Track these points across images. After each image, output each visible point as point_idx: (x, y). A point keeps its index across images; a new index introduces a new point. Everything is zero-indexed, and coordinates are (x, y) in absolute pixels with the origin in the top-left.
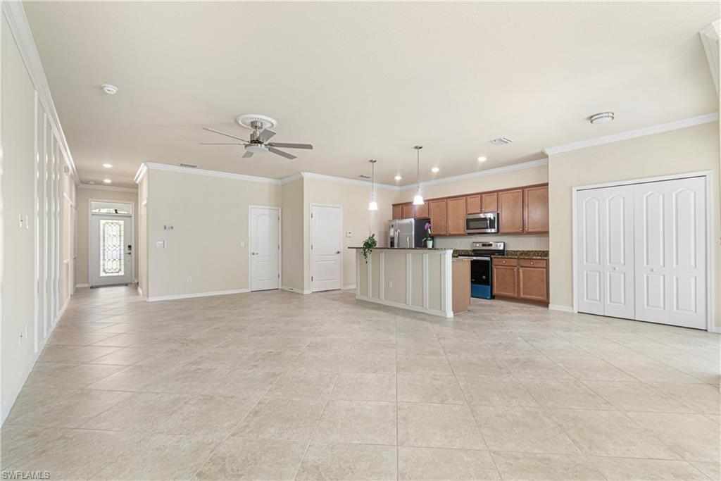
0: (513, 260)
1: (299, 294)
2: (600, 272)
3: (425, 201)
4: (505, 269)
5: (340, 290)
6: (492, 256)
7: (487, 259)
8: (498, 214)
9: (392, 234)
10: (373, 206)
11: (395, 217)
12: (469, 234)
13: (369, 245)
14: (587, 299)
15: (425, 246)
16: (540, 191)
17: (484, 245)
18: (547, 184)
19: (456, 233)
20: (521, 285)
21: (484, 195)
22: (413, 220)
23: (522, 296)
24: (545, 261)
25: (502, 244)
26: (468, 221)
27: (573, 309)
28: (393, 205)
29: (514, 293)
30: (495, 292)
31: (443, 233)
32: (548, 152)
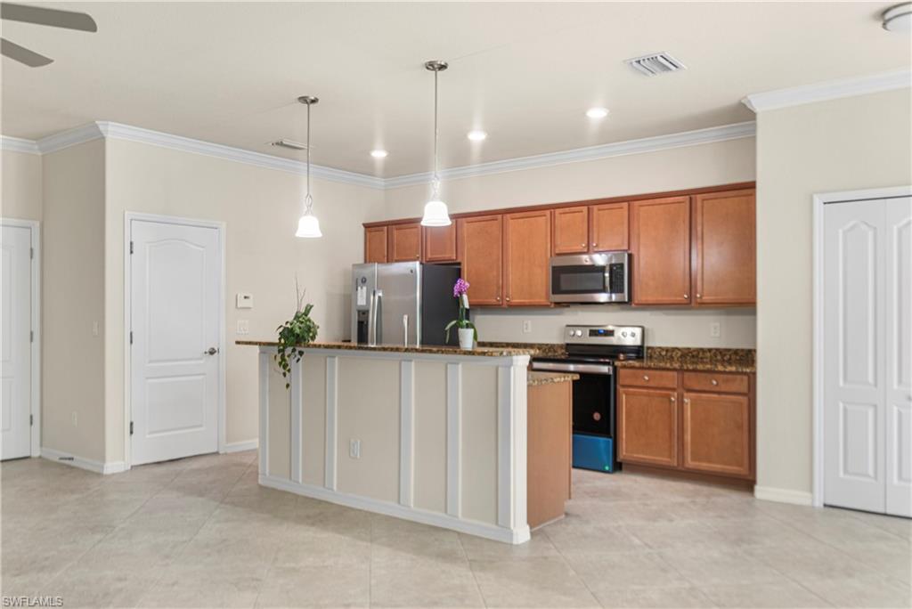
0: (670, 373)
1: (87, 473)
2: (875, 406)
3: (454, 217)
4: (648, 395)
5: (217, 453)
6: (617, 363)
7: (605, 369)
8: (630, 256)
9: (361, 301)
10: (309, 227)
11: (370, 258)
12: (558, 304)
13: (295, 338)
14: (846, 471)
15: (454, 343)
16: (732, 203)
17: (594, 333)
18: (751, 186)
19: (526, 301)
20: (688, 437)
21: (595, 208)
22: (417, 266)
23: (690, 463)
24: (745, 378)
25: (638, 331)
26: (558, 272)
27: (813, 500)
28: (367, 226)
29: (670, 456)
30: (624, 454)
31: (493, 301)
32: (757, 104)
